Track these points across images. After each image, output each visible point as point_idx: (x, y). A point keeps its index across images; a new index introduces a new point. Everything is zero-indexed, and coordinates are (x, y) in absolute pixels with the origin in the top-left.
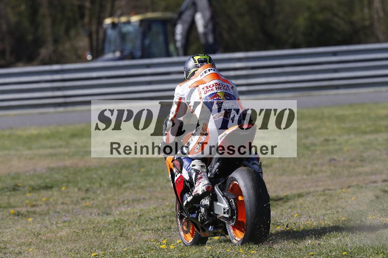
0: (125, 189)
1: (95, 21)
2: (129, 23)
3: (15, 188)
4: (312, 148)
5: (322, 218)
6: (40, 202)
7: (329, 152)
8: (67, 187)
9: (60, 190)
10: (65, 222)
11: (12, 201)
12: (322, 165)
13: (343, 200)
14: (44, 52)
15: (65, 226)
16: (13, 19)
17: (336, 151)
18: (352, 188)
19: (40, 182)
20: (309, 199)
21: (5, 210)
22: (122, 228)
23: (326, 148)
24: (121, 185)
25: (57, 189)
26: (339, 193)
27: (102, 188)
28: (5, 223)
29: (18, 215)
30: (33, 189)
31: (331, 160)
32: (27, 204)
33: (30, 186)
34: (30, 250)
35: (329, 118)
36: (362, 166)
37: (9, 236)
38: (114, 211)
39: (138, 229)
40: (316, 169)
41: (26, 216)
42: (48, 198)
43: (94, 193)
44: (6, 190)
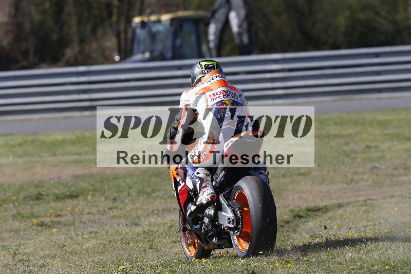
0: (155, 198)
1: (123, 20)
2: (159, 21)
3: (39, 197)
4: (354, 155)
5: (363, 229)
6: (65, 212)
7: (371, 160)
8: (93, 196)
9: (86, 199)
10: (91, 233)
11: (35, 210)
12: (364, 173)
13: (385, 211)
14: (69, 53)
15: (91, 237)
16: (37, 17)
17: (379, 159)
18: (395, 198)
19: (65, 190)
20: (350, 209)
21: (27, 220)
22: (151, 239)
23: (367, 155)
24: (150, 194)
25: (83, 198)
26: (382, 204)
27: (130, 197)
28: (28, 234)
29: (42, 226)
30: (58, 198)
31: (373, 168)
32: (51, 214)
33: (55, 195)
34: (55, 262)
35: (371, 123)
36: (406, 175)
37: (32, 248)
38: (143, 222)
39: (168, 241)
40: (356, 177)
41: (50, 226)
42: (74, 208)
43: (122, 202)
44: (29, 198)
